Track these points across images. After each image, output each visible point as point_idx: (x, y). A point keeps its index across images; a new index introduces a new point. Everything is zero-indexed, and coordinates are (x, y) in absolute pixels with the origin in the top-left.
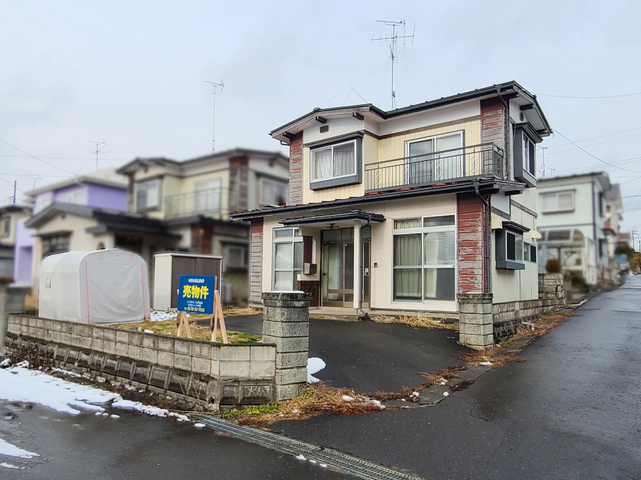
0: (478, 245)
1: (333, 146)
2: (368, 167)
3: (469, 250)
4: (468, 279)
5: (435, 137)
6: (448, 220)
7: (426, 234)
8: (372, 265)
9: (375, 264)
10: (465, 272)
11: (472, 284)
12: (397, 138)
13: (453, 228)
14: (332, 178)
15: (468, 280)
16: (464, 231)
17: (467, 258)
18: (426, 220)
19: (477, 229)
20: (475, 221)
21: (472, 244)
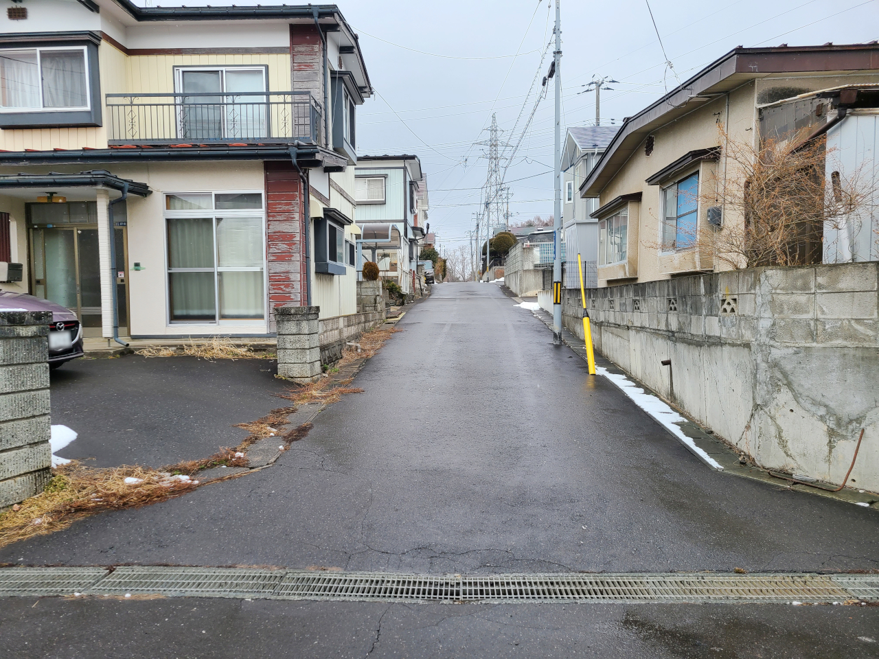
0: (294, 239)
1: (38, 49)
2: (113, 100)
3: (283, 246)
4: (282, 287)
5: (224, 69)
6: (252, 199)
7: (219, 220)
8: (131, 266)
9: (137, 265)
10: (277, 278)
11: (288, 295)
12: (161, 58)
13: (260, 213)
14: (41, 109)
15: (281, 289)
16: (275, 219)
17: (281, 257)
18: (218, 197)
19: (293, 216)
20: (290, 204)
21: (287, 237)
